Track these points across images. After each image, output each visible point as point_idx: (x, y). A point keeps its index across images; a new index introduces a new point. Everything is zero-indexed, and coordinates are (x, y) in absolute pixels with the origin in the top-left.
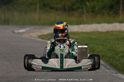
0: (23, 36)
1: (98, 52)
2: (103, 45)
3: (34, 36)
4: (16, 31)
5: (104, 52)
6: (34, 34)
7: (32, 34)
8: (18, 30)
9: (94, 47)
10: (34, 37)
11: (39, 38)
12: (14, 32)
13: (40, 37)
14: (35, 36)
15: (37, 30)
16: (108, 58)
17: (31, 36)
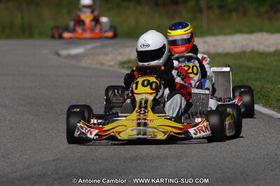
0: (84, 63)
3: (109, 64)
4: (64, 52)
6: (108, 58)
7: (101, 58)
8: (66, 49)
9: (263, 87)
10: (110, 66)
11: (123, 68)
12: (58, 54)
13: (126, 66)
14: (112, 63)
15: (110, 49)
17: (102, 64)
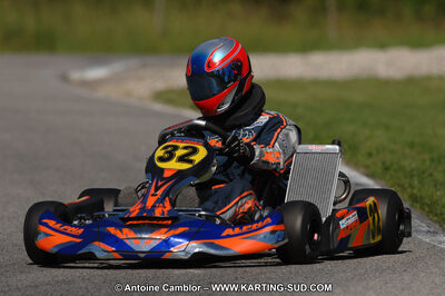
1: (370, 155)
2: (387, 128)
5: (392, 152)
16: (406, 177)
